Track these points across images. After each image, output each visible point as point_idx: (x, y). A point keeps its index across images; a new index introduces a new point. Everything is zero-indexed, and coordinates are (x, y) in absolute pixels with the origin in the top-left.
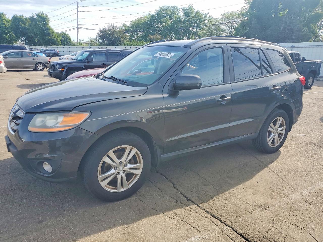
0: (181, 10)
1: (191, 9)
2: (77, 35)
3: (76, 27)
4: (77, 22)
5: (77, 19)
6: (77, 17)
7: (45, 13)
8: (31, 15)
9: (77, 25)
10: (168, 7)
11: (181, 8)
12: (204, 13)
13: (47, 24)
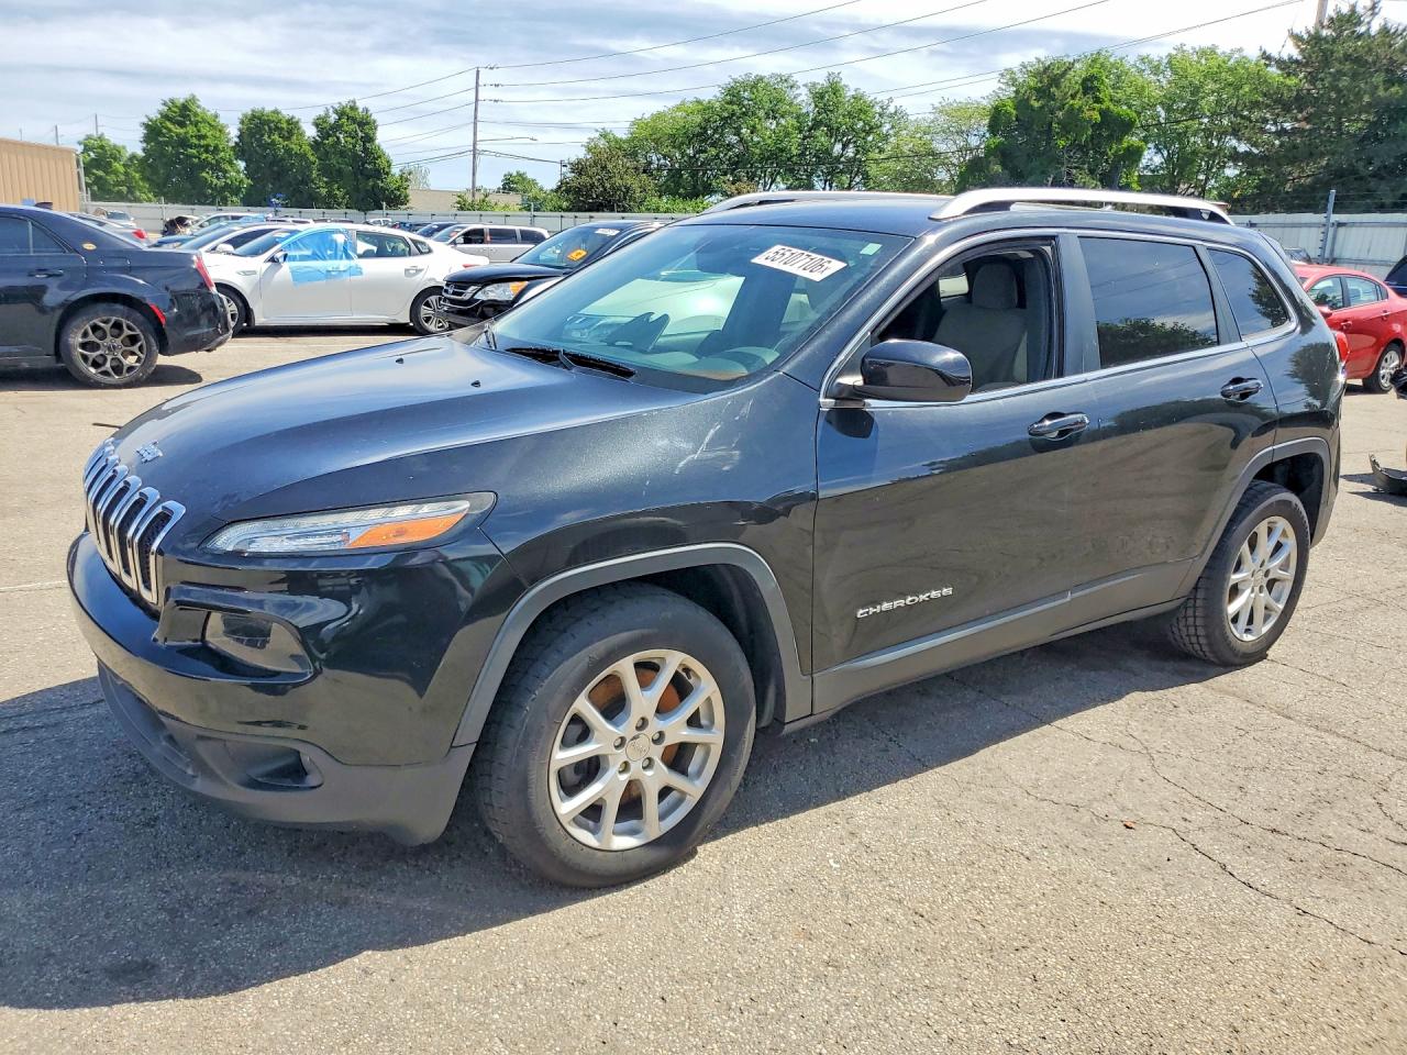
0: (804, 91)
1: (835, 88)
2: (474, 174)
3: (472, 148)
4: (475, 134)
5: (475, 124)
6: (476, 118)
7: (360, 105)
8: (323, 114)
9: (475, 144)
10: (761, 79)
11: (805, 85)
12: (877, 100)
13: (369, 139)
